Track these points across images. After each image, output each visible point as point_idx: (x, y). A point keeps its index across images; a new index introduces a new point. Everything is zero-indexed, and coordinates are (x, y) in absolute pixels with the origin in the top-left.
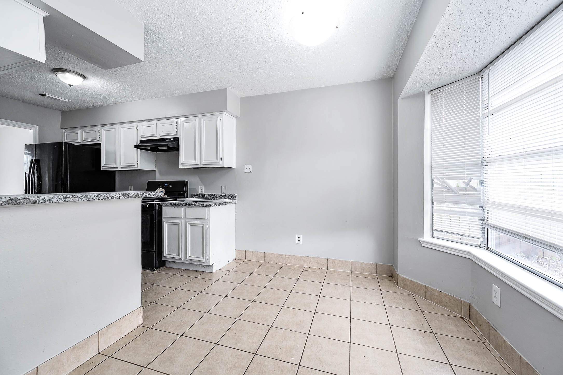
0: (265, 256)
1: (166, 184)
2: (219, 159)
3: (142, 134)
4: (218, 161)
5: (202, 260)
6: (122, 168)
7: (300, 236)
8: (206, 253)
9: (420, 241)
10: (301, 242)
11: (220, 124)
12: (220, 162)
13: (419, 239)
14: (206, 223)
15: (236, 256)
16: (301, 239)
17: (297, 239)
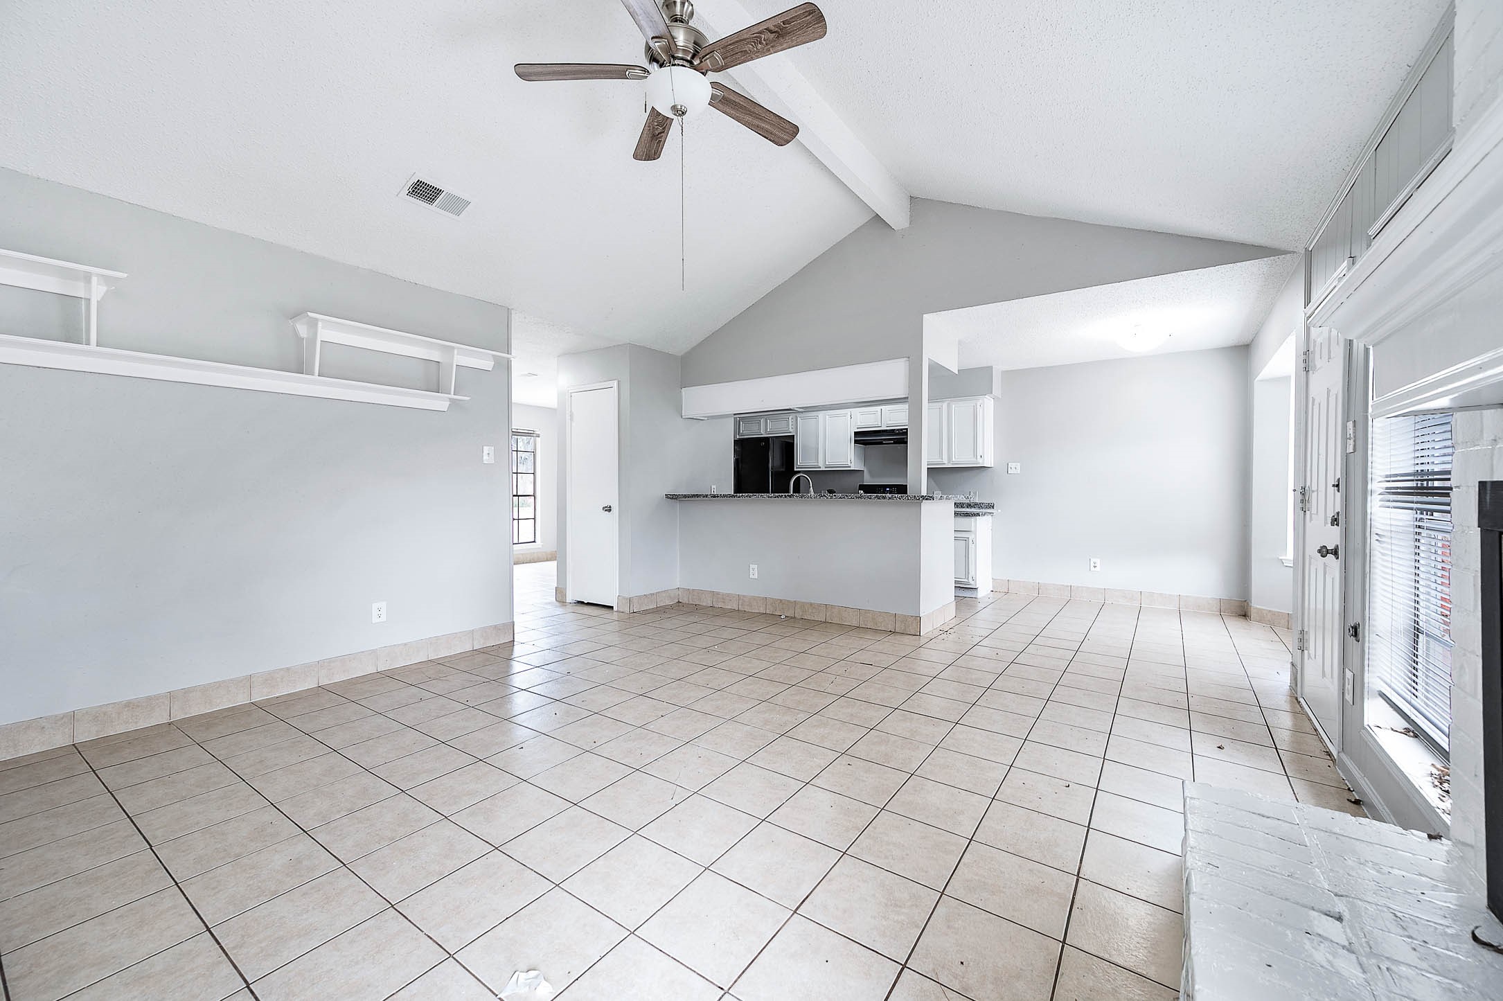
0: (1039, 588)
1: (888, 489)
2: (979, 457)
3: (859, 424)
4: (977, 458)
5: (966, 581)
6: (826, 467)
7: (1098, 561)
8: (972, 573)
9: (1281, 560)
10: (1098, 569)
11: (980, 411)
12: (980, 460)
13: (1280, 558)
14: (971, 537)
15: (993, 587)
16: (1097, 565)
17: (1092, 565)
